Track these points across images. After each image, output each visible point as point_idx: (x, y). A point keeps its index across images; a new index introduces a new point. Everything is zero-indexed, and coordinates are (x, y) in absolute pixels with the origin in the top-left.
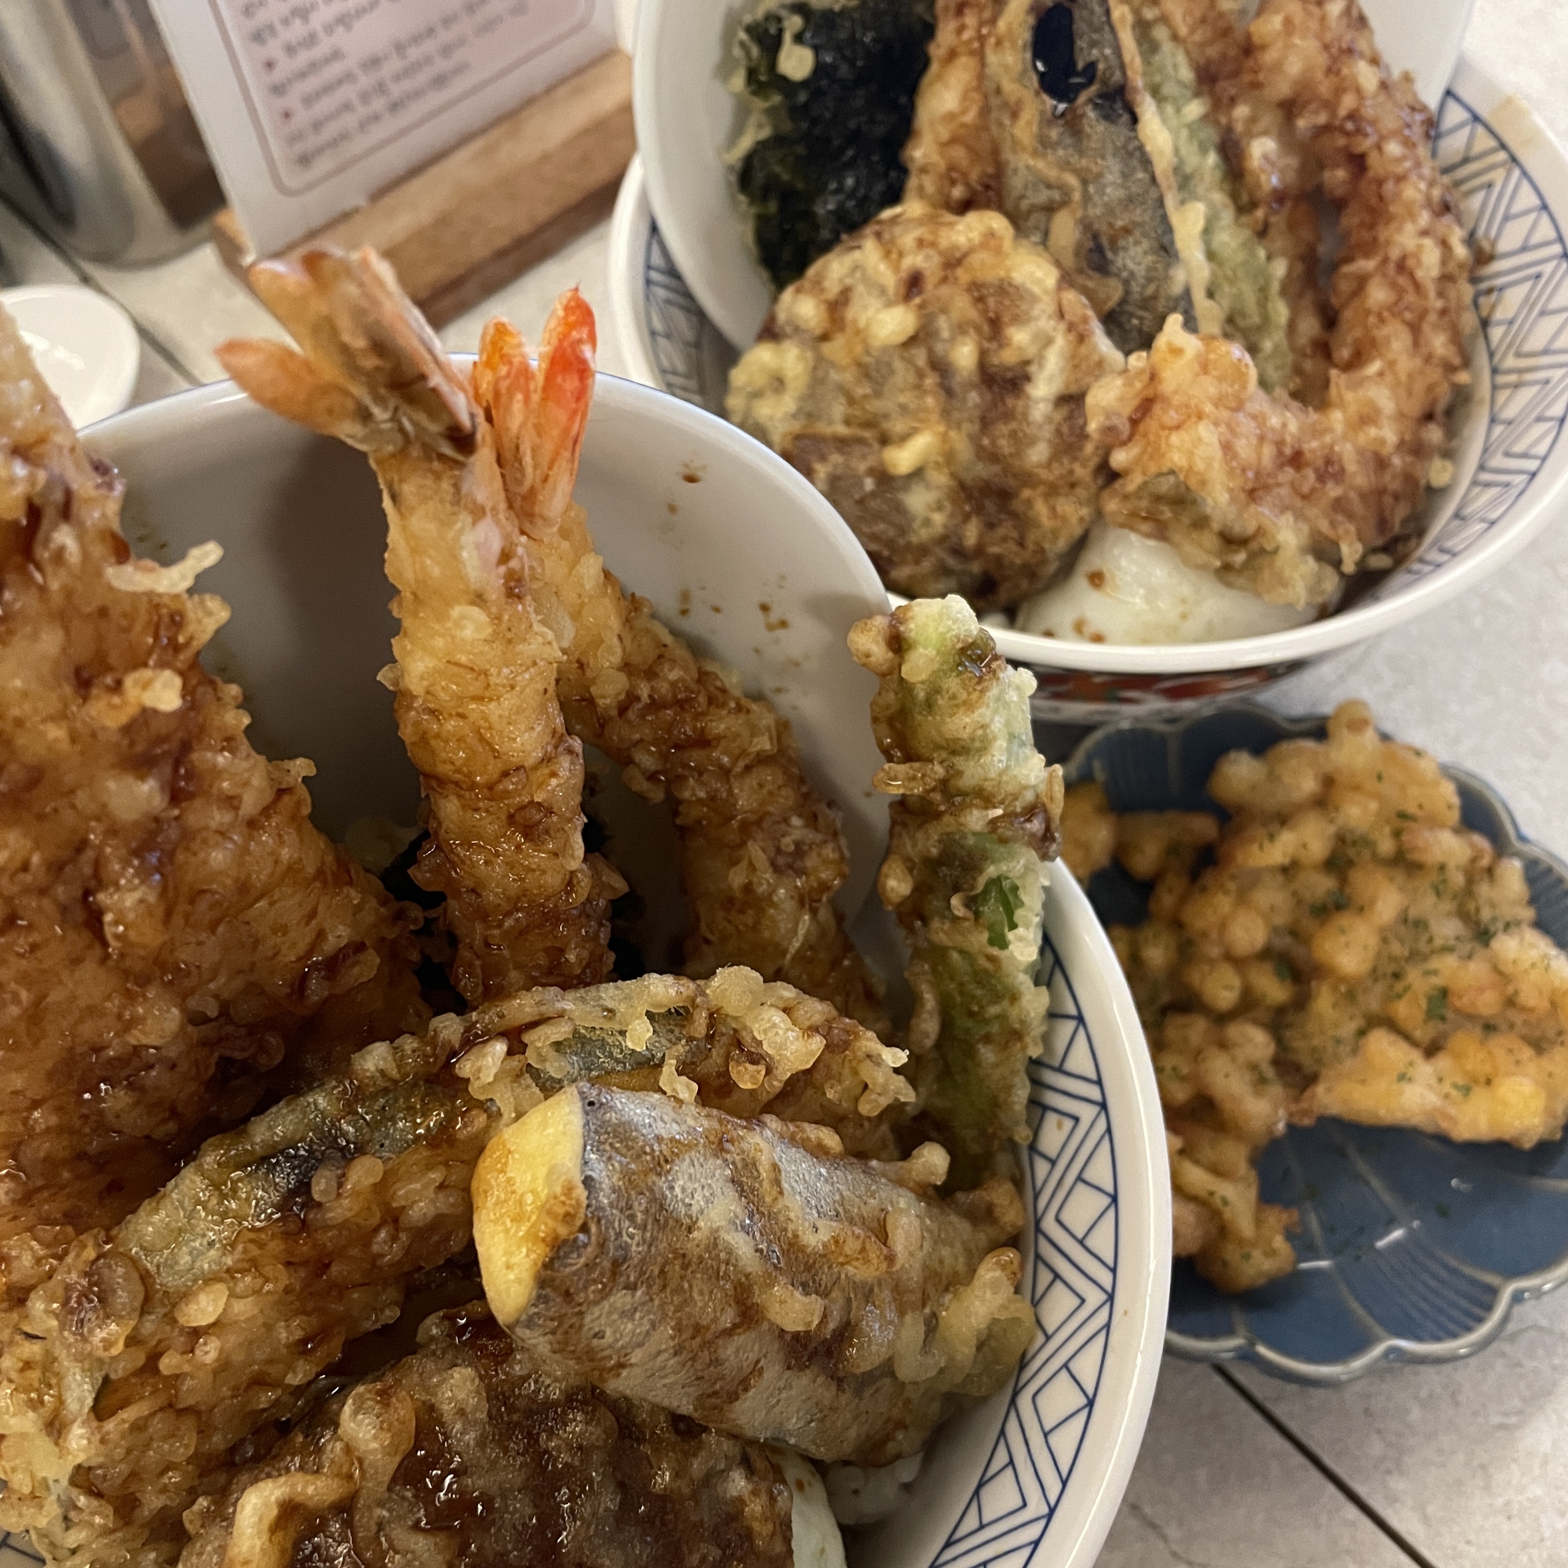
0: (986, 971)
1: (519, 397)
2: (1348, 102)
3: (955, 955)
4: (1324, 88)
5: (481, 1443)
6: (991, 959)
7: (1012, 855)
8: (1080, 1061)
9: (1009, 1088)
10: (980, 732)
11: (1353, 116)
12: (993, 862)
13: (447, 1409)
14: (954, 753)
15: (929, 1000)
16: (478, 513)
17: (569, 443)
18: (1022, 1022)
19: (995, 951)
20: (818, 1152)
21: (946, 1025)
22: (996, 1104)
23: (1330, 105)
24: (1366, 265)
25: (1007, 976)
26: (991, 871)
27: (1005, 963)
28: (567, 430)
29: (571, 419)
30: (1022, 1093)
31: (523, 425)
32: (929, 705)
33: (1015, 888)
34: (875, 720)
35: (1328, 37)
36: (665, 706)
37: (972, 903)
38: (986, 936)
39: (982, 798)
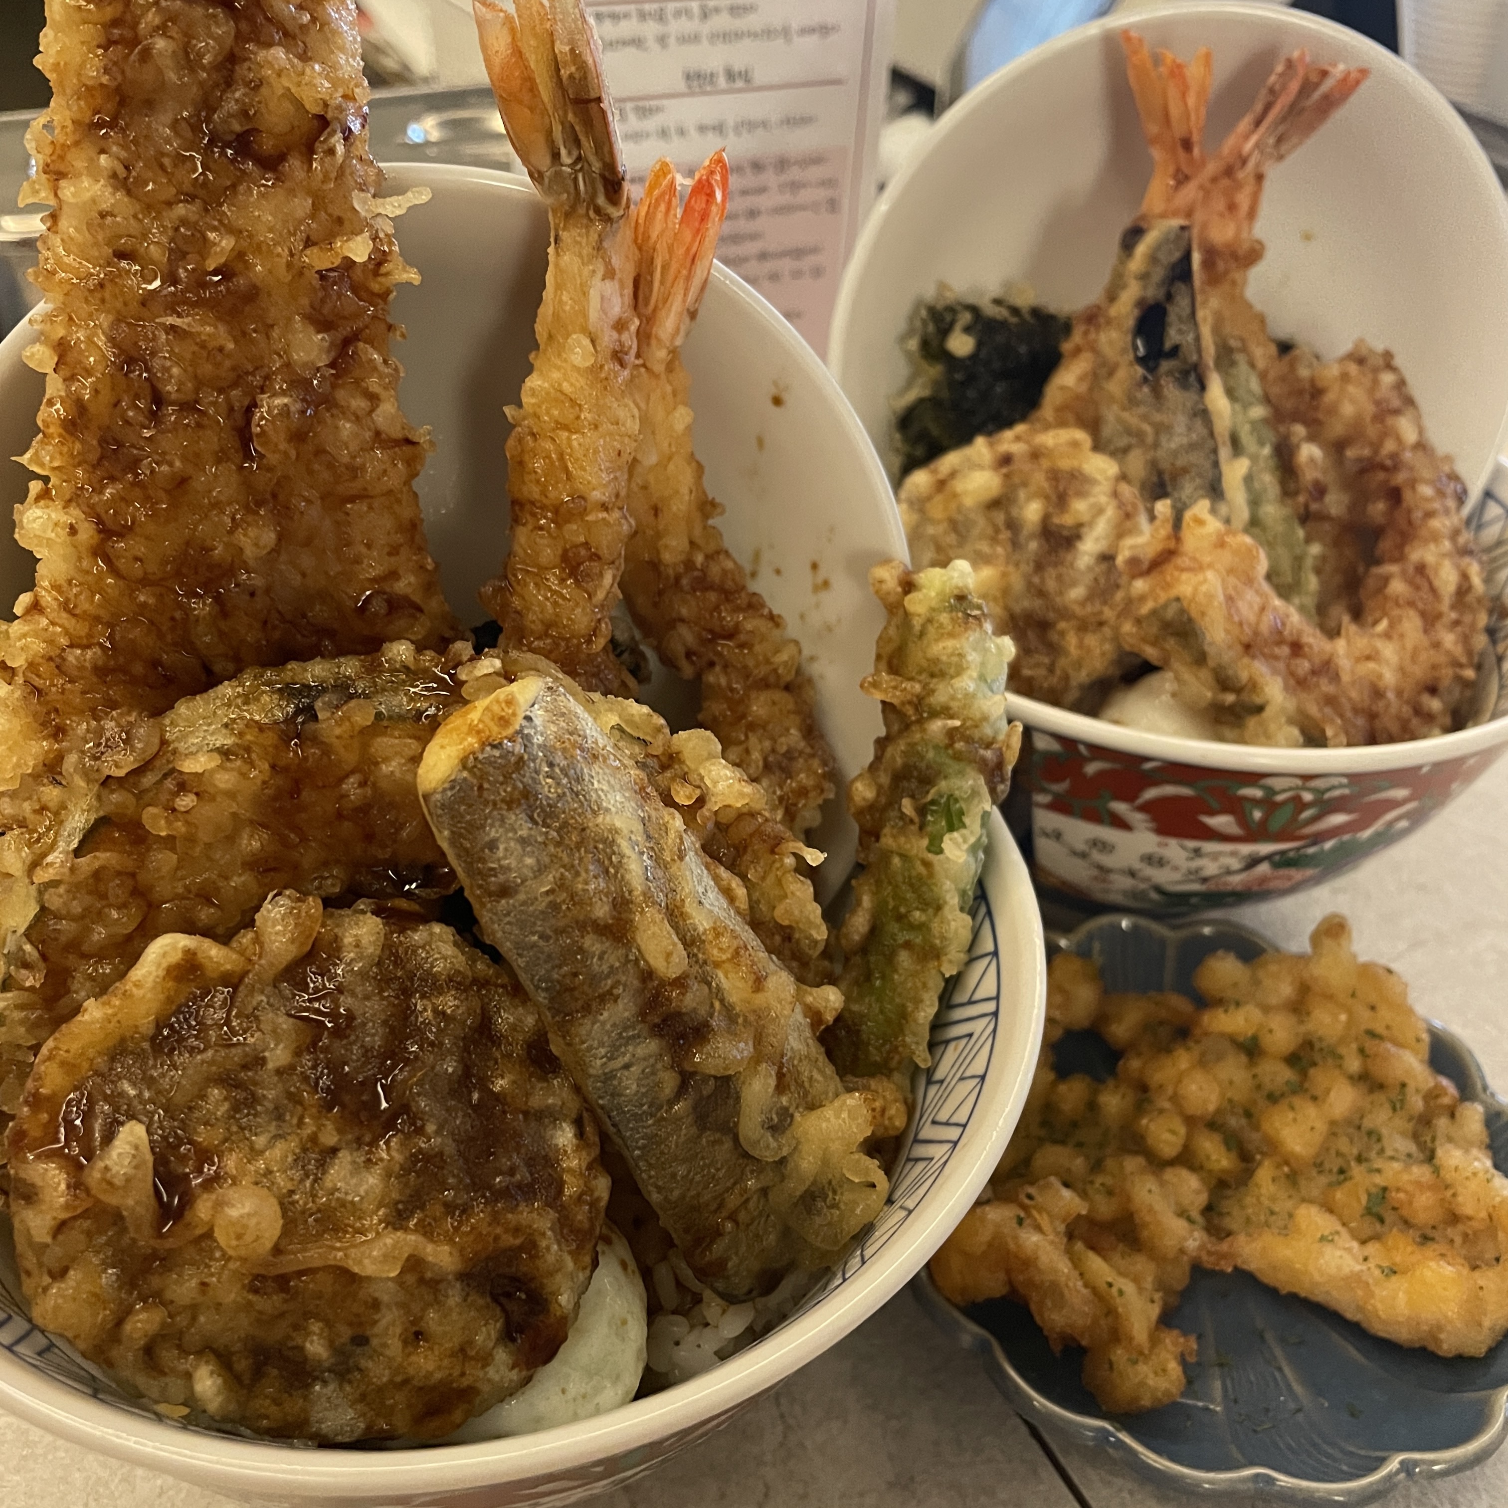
0: (920, 877)
1: (663, 207)
2: (1389, 446)
3: (896, 861)
4: (1372, 431)
5: (363, 975)
6: (927, 864)
7: (961, 773)
8: (988, 988)
9: (918, 1001)
10: (955, 659)
11: (1394, 456)
12: (946, 777)
13: (348, 940)
14: (932, 675)
15: (867, 901)
16: (610, 274)
17: (689, 260)
18: (943, 938)
19: (930, 856)
21: (875, 931)
22: (903, 1016)
23: (1376, 447)
24: (1392, 568)
25: (935, 884)
26: (943, 785)
27: (937, 868)
28: (688, 250)
29: (693, 240)
30: (928, 1011)
31: (662, 232)
32: (922, 634)
33: (961, 813)
34: (879, 657)
35: (1378, 395)
37: (922, 811)
38: (925, 842)
39: (946, 712)
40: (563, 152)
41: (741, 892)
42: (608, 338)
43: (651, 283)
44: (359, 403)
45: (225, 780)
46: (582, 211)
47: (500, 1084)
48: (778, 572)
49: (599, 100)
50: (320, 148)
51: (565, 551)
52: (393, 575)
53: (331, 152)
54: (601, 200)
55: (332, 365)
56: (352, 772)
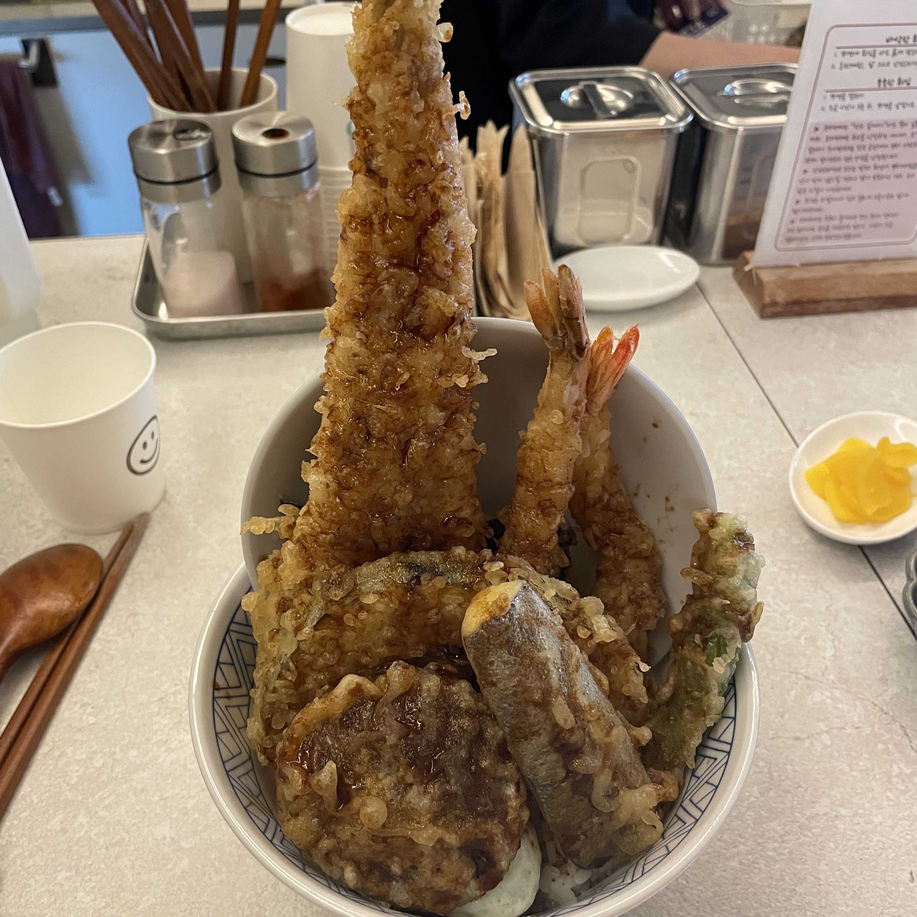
0: (699, 675)
1: (604, 351)
3: (689, 663)
5: (430, 705)
6: (705, 670)
7: (728, 627)
8: (727, 737)
9: (692, 736)
10: (732, 567)
12: (719, 627)
13: (425, 687)
14: (719, 573)
15: (672, 681)
16: (575, 382)
17: (614, 375)
18: (708, 707)
19: (706, 666)
20: (599, 682)
21: (674, 696)
22: (684, 741)
25: (707, 680)
26: (718, 631)
27: (709, 672)
28: (615, 370)
29: (618, 365)
30: (696, 741)
31: (603, 361)
32: (716, 551)
33: (726, 645)
34: (693, 555)
36: (611, 510)
37: (705, 641)
38: (704, 658)
39: (723, 594)
40: (559, 331)
41: (605, 682)
42: (571, 410)
43: (595, 381)
44: (454, 439)
45: (380, 607)
46: (565, 353)
47: (484, 764)
48: (648, 496)
49: (577, 319)
50: (450, 331)
51: (540, 502)
52: (460, 509)
53: (455, 333)
54: (574, 353)
55: (444, 425)
56: (433, 608)
